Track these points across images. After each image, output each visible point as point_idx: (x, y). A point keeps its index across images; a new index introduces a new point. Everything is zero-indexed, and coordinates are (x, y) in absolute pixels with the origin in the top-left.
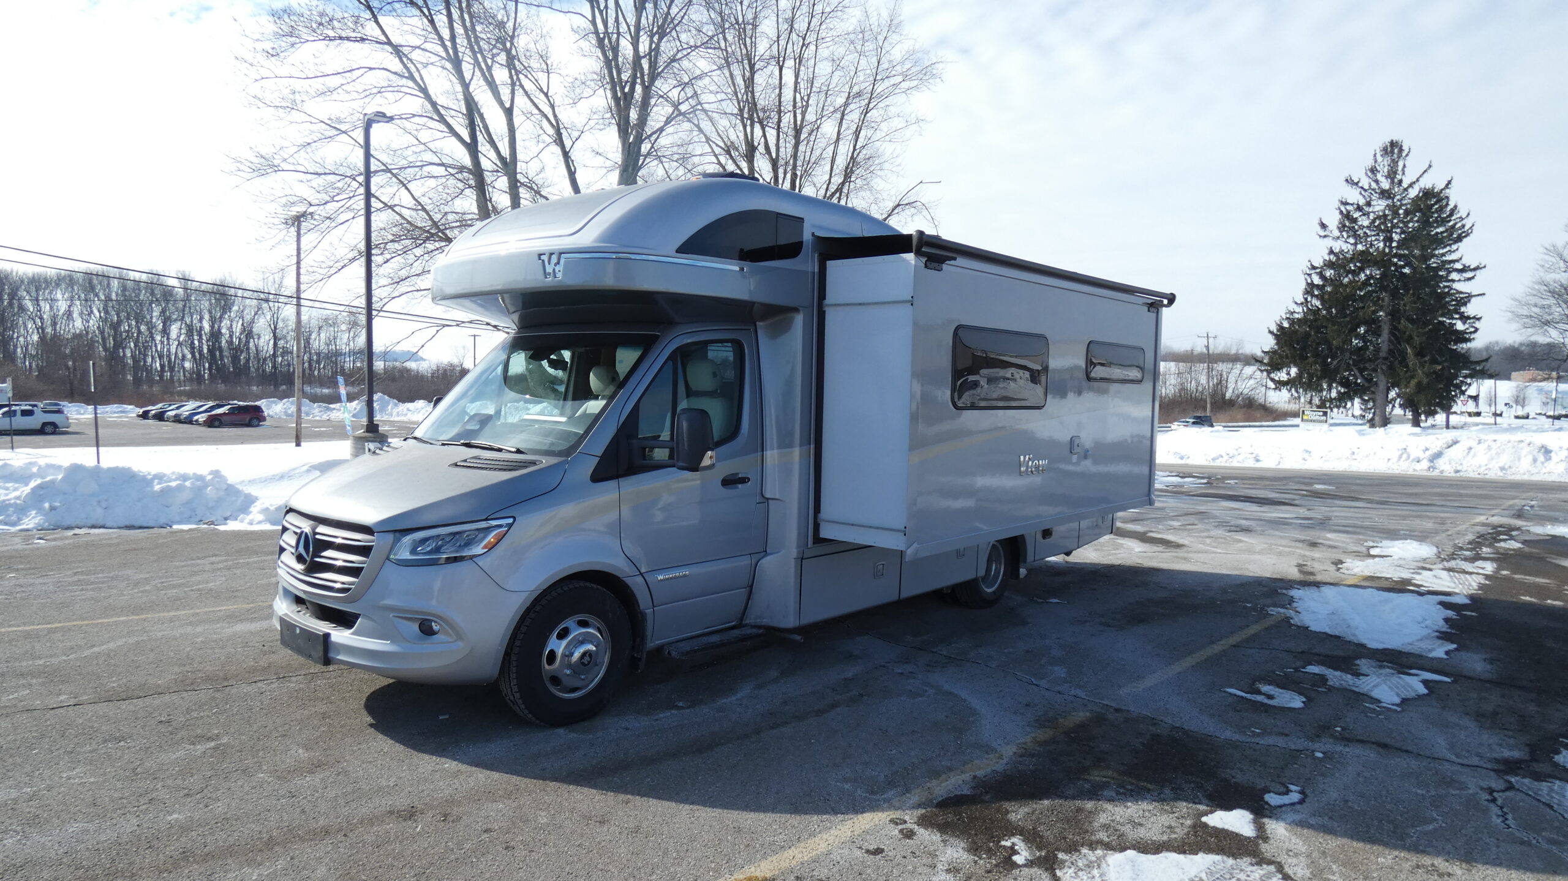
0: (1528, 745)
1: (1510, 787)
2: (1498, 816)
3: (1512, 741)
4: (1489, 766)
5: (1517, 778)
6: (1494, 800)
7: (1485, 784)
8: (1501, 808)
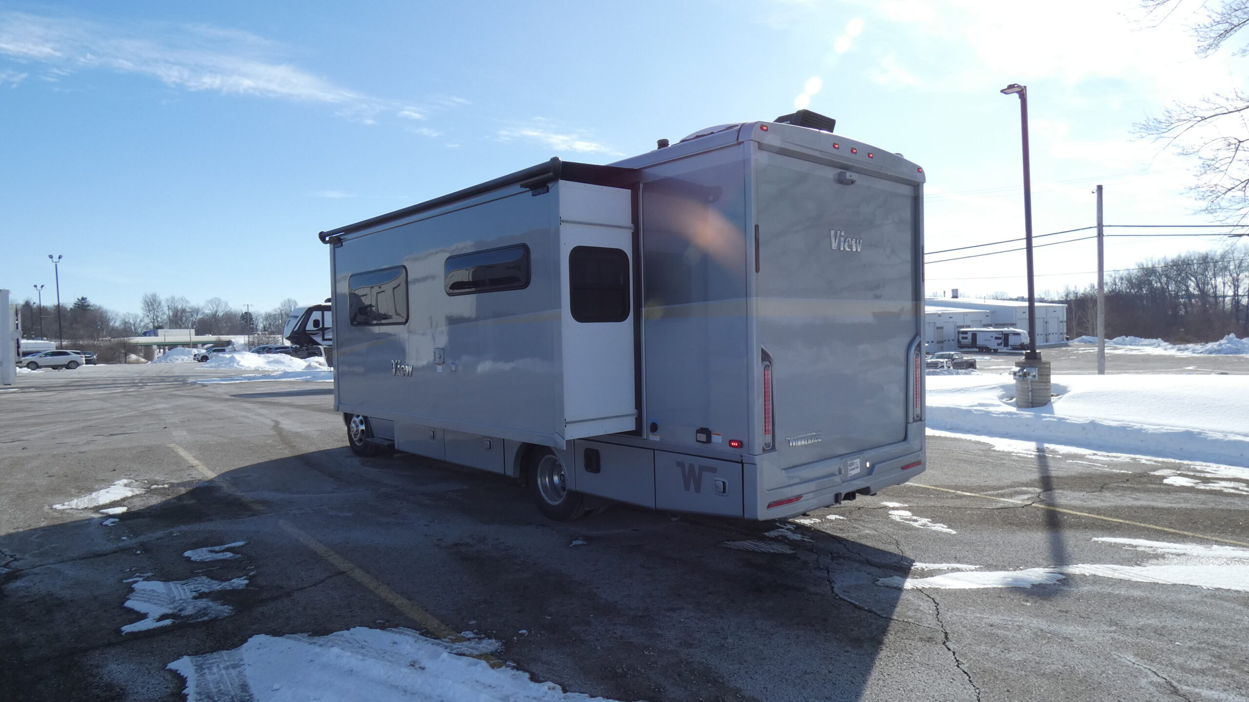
0: (7, 596)
1: (5, 566)
2: (5, 552)
3: (21, 594)
4: (26, 571)
5: (4, 572)
6: (11, 557)
7: (21, 562)
8: (6, 555)
